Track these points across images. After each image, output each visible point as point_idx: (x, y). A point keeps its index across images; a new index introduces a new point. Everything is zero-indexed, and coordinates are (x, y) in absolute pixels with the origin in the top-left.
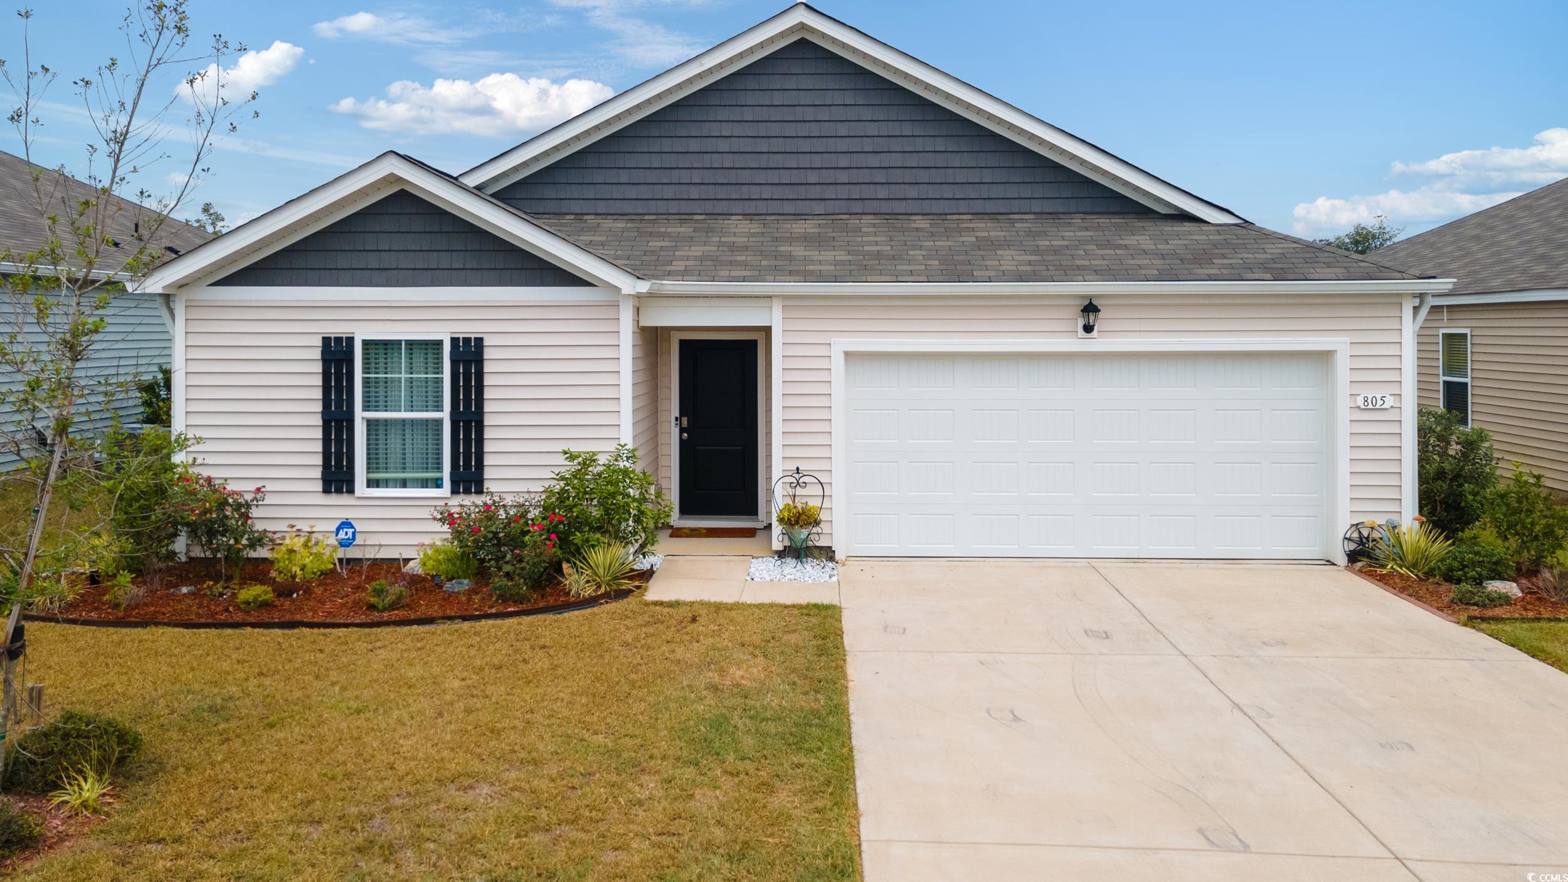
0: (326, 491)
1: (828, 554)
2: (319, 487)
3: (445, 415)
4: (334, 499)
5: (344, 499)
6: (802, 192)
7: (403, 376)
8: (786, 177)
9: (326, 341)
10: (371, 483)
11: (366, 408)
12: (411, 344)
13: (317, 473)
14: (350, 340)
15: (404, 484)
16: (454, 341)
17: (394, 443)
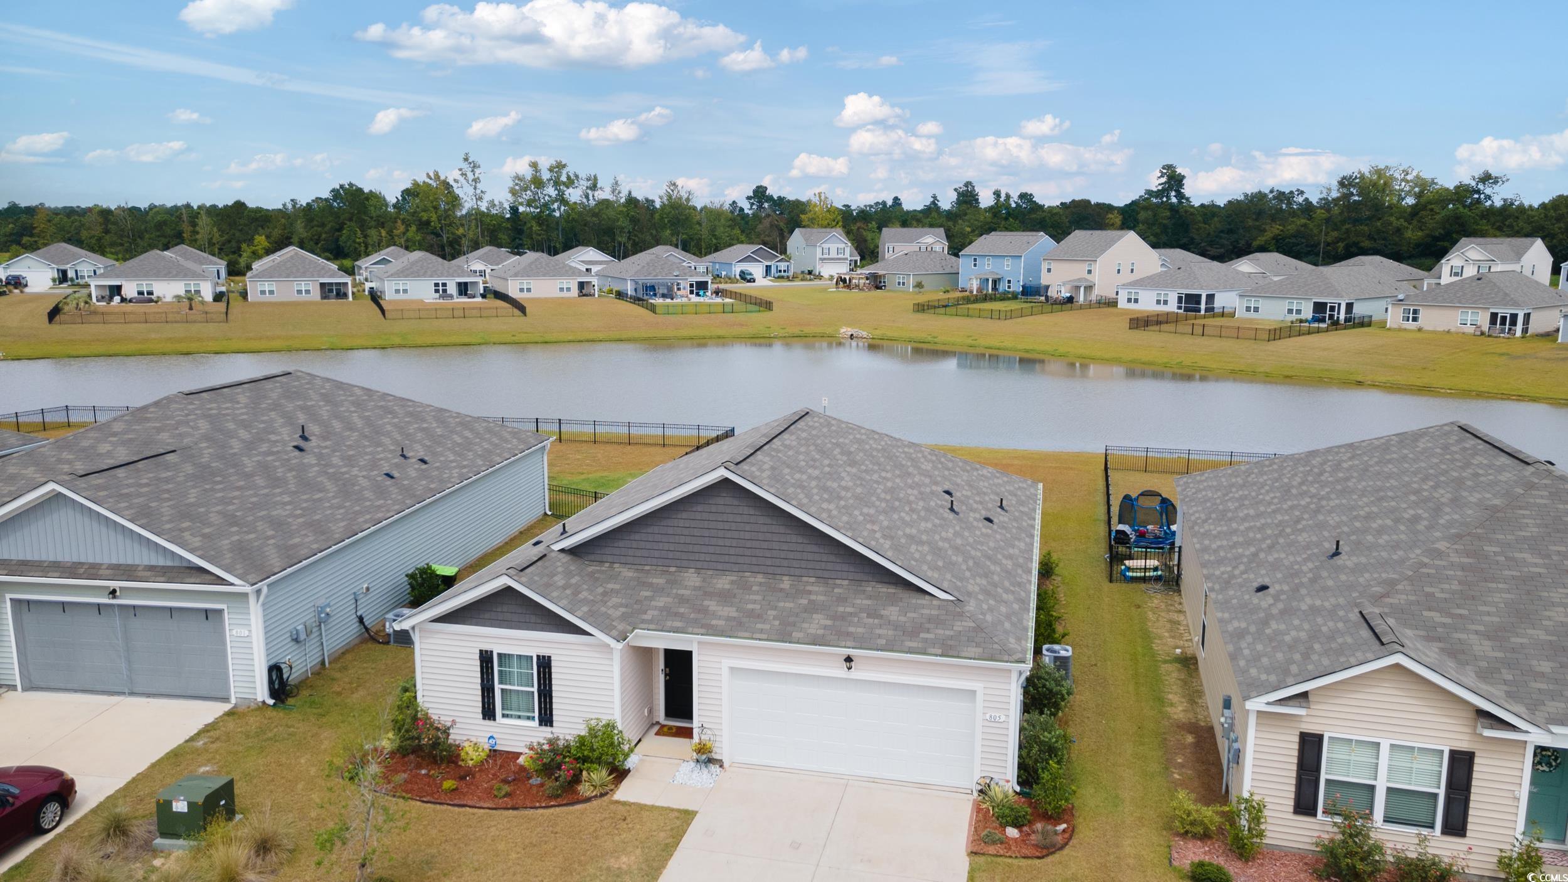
0: (484, 718)
1: (720, 763)
2: (481, 716)
3: (535, 689)
4: (487, 722)
5: (491, 723)
6: (726, 558)
7: (516, 670)
8: (718, 550)
9: (481, 651)
10: (504, 716)
11: (501, 682)
12: (519, 657)
13: (480, 710)
14: (492, 652)
15: (519, 717)
16: (538, 657)
17: (514, 698)
